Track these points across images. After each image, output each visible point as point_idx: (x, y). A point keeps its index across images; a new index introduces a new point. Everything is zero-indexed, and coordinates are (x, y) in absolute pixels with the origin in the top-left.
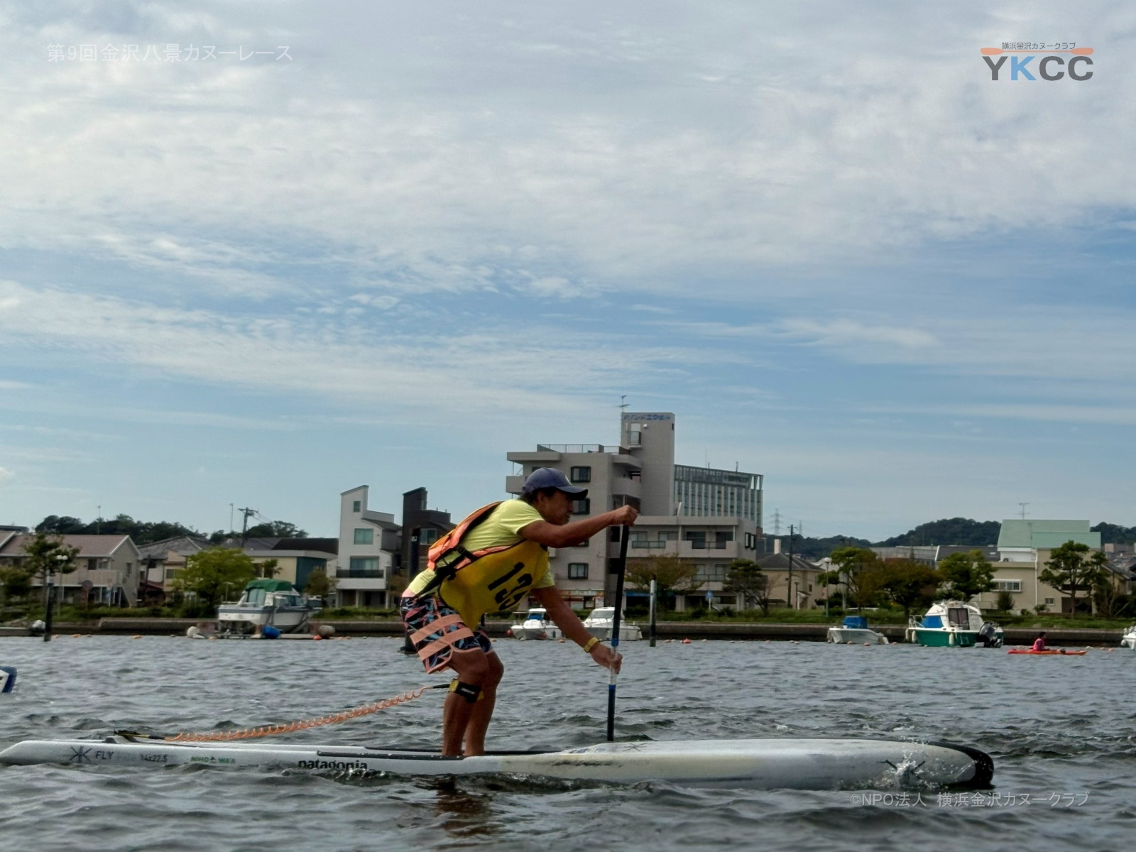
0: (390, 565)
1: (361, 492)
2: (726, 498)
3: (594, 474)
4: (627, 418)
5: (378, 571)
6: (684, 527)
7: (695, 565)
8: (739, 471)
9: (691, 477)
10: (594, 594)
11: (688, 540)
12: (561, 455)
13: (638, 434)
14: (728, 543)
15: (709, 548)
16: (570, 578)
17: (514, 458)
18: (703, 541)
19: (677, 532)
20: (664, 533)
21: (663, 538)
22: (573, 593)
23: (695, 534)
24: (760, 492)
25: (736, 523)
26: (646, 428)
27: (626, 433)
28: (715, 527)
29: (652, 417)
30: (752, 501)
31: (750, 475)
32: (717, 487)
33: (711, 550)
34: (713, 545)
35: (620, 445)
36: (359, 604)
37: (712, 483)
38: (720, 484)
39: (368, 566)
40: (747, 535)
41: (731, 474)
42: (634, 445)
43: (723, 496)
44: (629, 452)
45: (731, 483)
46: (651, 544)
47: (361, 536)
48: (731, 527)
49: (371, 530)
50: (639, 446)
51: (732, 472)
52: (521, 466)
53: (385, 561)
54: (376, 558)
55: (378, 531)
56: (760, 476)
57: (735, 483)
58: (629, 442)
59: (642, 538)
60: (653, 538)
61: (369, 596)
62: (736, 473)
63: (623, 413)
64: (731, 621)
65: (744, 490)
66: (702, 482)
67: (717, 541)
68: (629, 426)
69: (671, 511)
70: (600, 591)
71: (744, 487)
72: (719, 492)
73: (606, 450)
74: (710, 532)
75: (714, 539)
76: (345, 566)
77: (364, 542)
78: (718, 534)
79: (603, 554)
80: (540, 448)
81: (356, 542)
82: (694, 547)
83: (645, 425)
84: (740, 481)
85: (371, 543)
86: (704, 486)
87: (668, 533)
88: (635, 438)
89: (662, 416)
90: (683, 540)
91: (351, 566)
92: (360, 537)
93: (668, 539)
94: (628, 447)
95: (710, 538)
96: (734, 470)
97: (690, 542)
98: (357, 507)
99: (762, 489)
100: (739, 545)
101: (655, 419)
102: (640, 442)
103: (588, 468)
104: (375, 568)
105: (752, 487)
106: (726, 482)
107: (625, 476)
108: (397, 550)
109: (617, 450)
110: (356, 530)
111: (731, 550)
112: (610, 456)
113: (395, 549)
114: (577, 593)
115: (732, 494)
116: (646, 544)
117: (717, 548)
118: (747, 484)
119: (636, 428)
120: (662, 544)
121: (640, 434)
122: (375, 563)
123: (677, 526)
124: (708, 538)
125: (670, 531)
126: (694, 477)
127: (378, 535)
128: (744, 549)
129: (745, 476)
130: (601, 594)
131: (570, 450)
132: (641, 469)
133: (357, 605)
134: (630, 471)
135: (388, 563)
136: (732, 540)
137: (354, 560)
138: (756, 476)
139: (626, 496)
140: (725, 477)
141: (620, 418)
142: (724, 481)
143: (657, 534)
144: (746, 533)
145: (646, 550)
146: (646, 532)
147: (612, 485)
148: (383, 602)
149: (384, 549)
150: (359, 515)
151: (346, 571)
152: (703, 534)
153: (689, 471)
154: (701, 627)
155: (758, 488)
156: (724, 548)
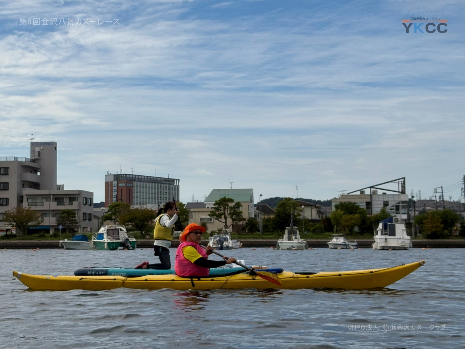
2: (163, 189)
3: (11, 171)
4: (33, 145)
6: (54, 195)
8: (169, 178)
9: (148, 181)
10: (11, 228)
11: (56, 201)
13: (37, 152)
14: (74, 202)
15: (65, 205)
18: (63, 201)
19: (50, 198)
20: (44, 198)
21: (44, 200)
23: (59, 198)
24: (178, 186)
26: (42, 149)
27: (33, 152)
28: (68, 195)
29: (45, 144)
30: (175, 190)
31: (174, 179)
32: (159, 185)
33: (66, 206)
34: (68, 203)
37: (157, 183)
38: (161, 183)
40: (84, 199)
41: (166, 179)
42: (36, 157)
43: (162, 188)
44: (34, 161)
45: (166, 182)
46: (37, 204)
48: (75, 194)
50: (38, 158)
51: (166, 178)
56: (178, 180)
57: (167, 183)
58: (34, 156)
59: (34, 201)
60: (39, 200)
62: (168, 178)
63: (31, 143)
65: (171, 186)
66: (153, 183)
67: (70, 201)
68: (34, 149)
71: (172, 184)
72: (161, 186)
73: (19, 160)
74: (66, 197)
75: (68, 201)
78: (70, 198)
82: (57, 205)
83: (42, 148)
84: (170, 182)
86: (154, 184)
87: (46, 198)
88: (37, 154)
89: (50, 143)
90: (52, 201)
93: (46, 201)
94: (33, 158)
95: (66, 200)
96: (168, 177)
97: (56, 202)
99: (179, 185)
100: (80, 203)
101: (47, 145)
102: (39, 155)
103: (8, 168)
105: (175, 184)
106: (164, 182)
107: (31, 172)
109: (24, 160)
111: (76, 206)
112: (22, 162)
114: (3, 227)
115: (166, 187)
116: (35, 204)
117: (69, 205)
118: (173, 183)
119: (37, 149)
120: (43, 204)
121: (39, 152)
123: (50, 195)
124: (65, 200)
126: (150, 181)
128: (83, 206)
129: (172, 180)
130: (15, 228)
132: (40, 168)
134: (35, 170)
136: (76, 201)
138: (176, 180)
139: (28, 181)
140: (163, 180)
141: (30, 144)
142: (163, 182)
143: (40, 198)
144: (84, 198)
145: (35, 206)
146: (36, 198)
147: (21, 176)
152: (63, 198)
153: (148, 178)
155: (177, 184)
156: (72, 205)
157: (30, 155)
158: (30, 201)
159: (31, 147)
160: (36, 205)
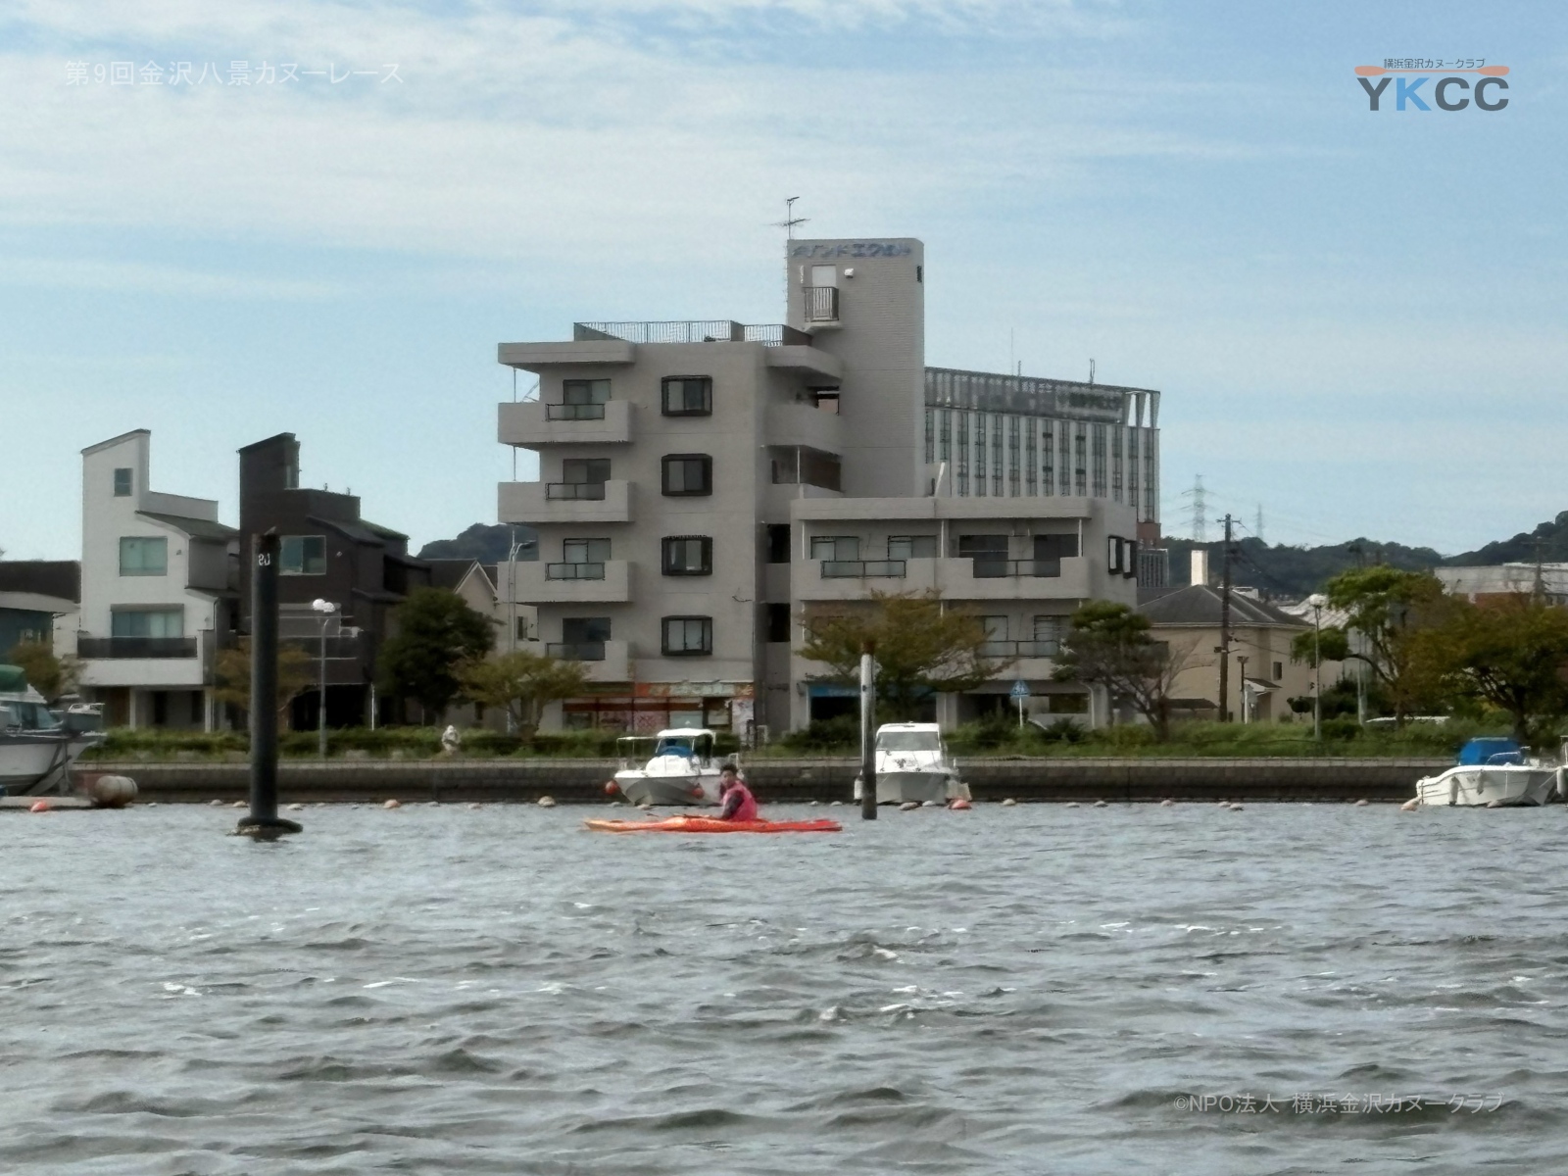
0: (211, 628)
1: (132, 445)
3: (721, 395)
4: (802, 254)
5: (182, 640)
6: (953, 523)
7: (983, 618)
10: (729, 691)
11: (962, 556)
12: (635, 348)
13: (830, 293)
14: (1065, 561)
15: (1017, 575)
16: (667, 653)
17: (515, 356)
18: (1002, 557)
19: (935, 538)
20: (900, 539)
21: (900, 550)
22: (674, 691)
23: (980, 541)
24: (1151, 433)
25: (1083, 513)
26: (849, 277)
27: (801, 292)
28: (1030, 522)
29: (863, 250)
30: (1133, 456)
31: (1125, 392)
33: (1023, 580)
34: (1027, 567)
35: (785, 323)
36: (138, 722)
38: (1049, 415)
39: (157, 630)
40: (1114, 543)
42: (821, 318)
44: (808, 339)
46: (871, 568)
47: (137, 557)
48: (1073, 521)
49: (162, 540)
50: (834, 324)
51: (1079, 385)
52: (535, 377)
53: (200, 616)
54: (177, 610)
55: (178, 543)
56: (1152, 393)
58: (808, 314)
59: (848, 552)
60: (874, 552)
61: (162, 702)
62: (1089, 385)
63: (791, 240)
64: (1075, 755)
66: (1003, 412)
67: (1038, 557)
68: (808, 274)
69: (921, 485)
70: (742, 685)
71: (1112, 421)
73: (750, 336)
74: (1019, 536)
75: (1030, 553)
76: (100, 628)
77: (146, 570)
78: (1037, 539)
79: (749, 592)
80: (582, 332)
81: (123, 571)
82: (978, 574)
83: (849, 272)
85: (161, 571)
87: (914, 539)
88: (823, 303)
89: (890, 248)
90: (952, 554)
91: (113, 633)
92: (134, 559)
93: (913, 555)
94: (806, 325)
95: (1020, 551)
97: (970, 560)
98: (123, 481)
99: (1158, 426)
100: (1093, 566)
101: (873, 255)
102: (836, 311)
103: (706, 381)
104: (174, 633)
105: (1133, 421)
107: (799, 398)
108: (230, 589)
109: (777, 335)
110: (123, 540)
111: (1073, 579)
112: (762, 350)
113: (224, 586)
114: (684, 690)
116: (857, 569)
117: (1036, 576)
118: (1117, 414)
119: (825, 277)
120: (897, 568)
121: (836, 292)
122: (174, 621)
123: (934, 522)
124: (1014, 551)
125: (916, 534)
126: (981, 399)
127: (179, 553)
128: (1105, 576)
129: (1112, 394)
130: (746, 691)
131: (661, 336)
132: (838, 380)
133: (134, 725)
134: (813, 388)
135: (207, 620)
136: (1073, 553)
137: (120, 614)
138: (1140, 394)
139: (803, 448)
143: (883, 541)
144: (1107, 537)
145: (857, 581)
146: (854, 538)
147: (767, 422)
148: (197, 717)
149: (196, 585)
150: (130, 503)
151: (102, 640)
152: (1002, 541)
154: (998, 769)
155: (1146, 423)
156: (1056, 574)
157: (784, 308)
158: (826, 552)
159: (792, 270)
160: (864, 576)
